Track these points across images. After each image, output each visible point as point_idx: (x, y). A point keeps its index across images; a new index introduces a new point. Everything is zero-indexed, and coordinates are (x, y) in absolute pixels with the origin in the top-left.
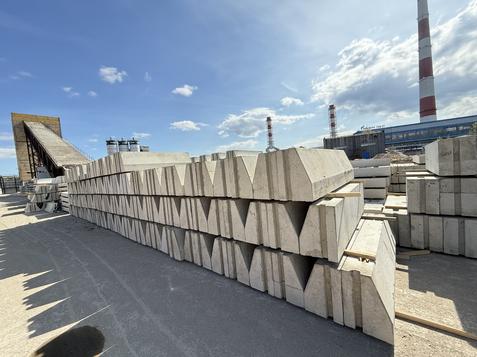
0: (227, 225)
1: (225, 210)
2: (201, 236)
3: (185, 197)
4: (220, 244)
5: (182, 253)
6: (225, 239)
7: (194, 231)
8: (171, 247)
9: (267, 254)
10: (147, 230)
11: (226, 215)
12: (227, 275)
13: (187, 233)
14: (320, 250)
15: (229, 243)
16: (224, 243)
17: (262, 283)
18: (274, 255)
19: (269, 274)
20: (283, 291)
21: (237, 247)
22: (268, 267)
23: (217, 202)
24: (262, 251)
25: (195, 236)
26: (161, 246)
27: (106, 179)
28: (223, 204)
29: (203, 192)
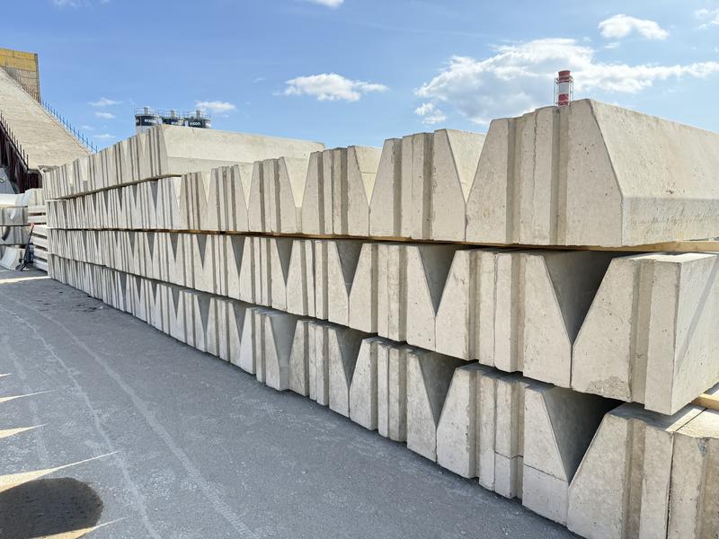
0: (395, 306)
1: (394, 269)
2: (332, 333)
3: (302, 237)
4: (374, 354)
5: (285, 372)
6: (388, 342)
7: (316, 320)
8: (260, 357)
9: (486, 382)
10: (211, 315)
11: (395, 282)
12: (383, 431)
13: (300, 325)
14: (626, 379)
15: (395, 353)
16: (382, 351)
17: (467, 456)
18: (504, 388)
19: (486, 436)
20: (517, 480)
21: (413, 363)
22: (486, 417)
23: (375, 250)
24: (473, 376)
25: (316, 333)
26: (238, 356)
27: (128, 191)
28: (389, 254)
29: (345, 224)
